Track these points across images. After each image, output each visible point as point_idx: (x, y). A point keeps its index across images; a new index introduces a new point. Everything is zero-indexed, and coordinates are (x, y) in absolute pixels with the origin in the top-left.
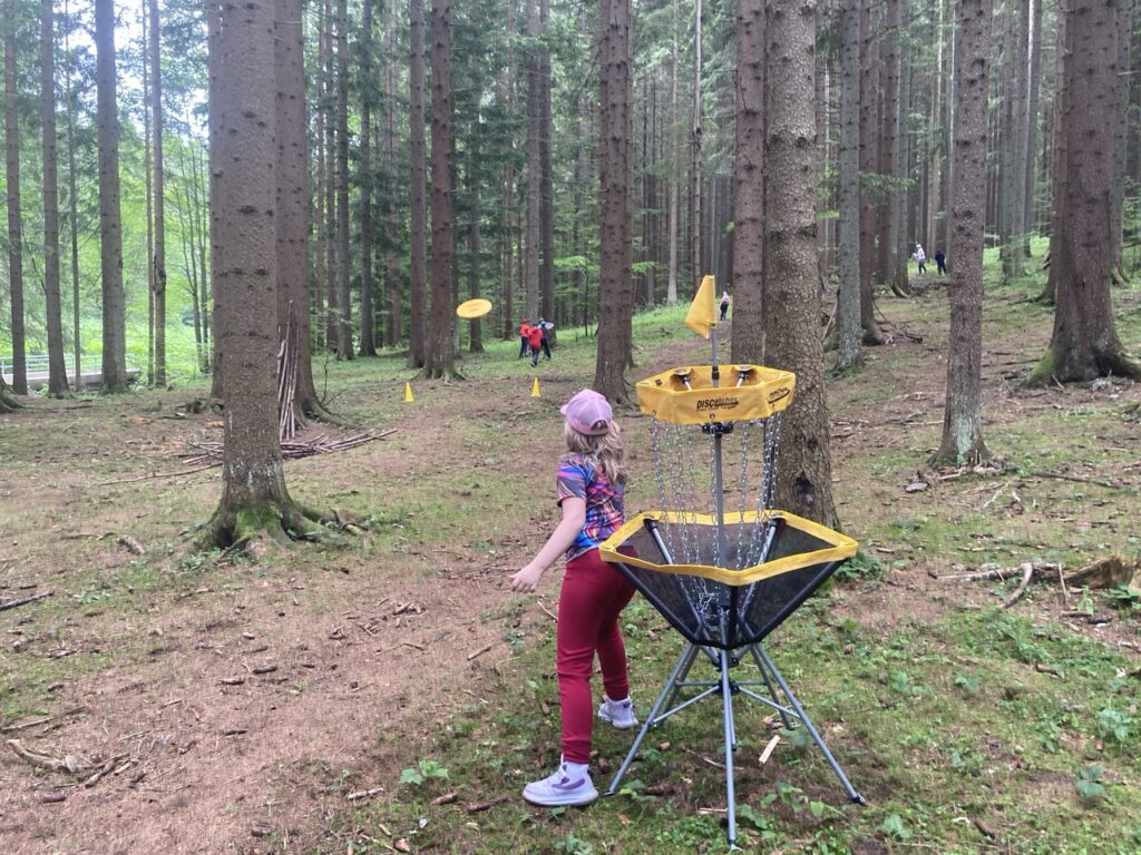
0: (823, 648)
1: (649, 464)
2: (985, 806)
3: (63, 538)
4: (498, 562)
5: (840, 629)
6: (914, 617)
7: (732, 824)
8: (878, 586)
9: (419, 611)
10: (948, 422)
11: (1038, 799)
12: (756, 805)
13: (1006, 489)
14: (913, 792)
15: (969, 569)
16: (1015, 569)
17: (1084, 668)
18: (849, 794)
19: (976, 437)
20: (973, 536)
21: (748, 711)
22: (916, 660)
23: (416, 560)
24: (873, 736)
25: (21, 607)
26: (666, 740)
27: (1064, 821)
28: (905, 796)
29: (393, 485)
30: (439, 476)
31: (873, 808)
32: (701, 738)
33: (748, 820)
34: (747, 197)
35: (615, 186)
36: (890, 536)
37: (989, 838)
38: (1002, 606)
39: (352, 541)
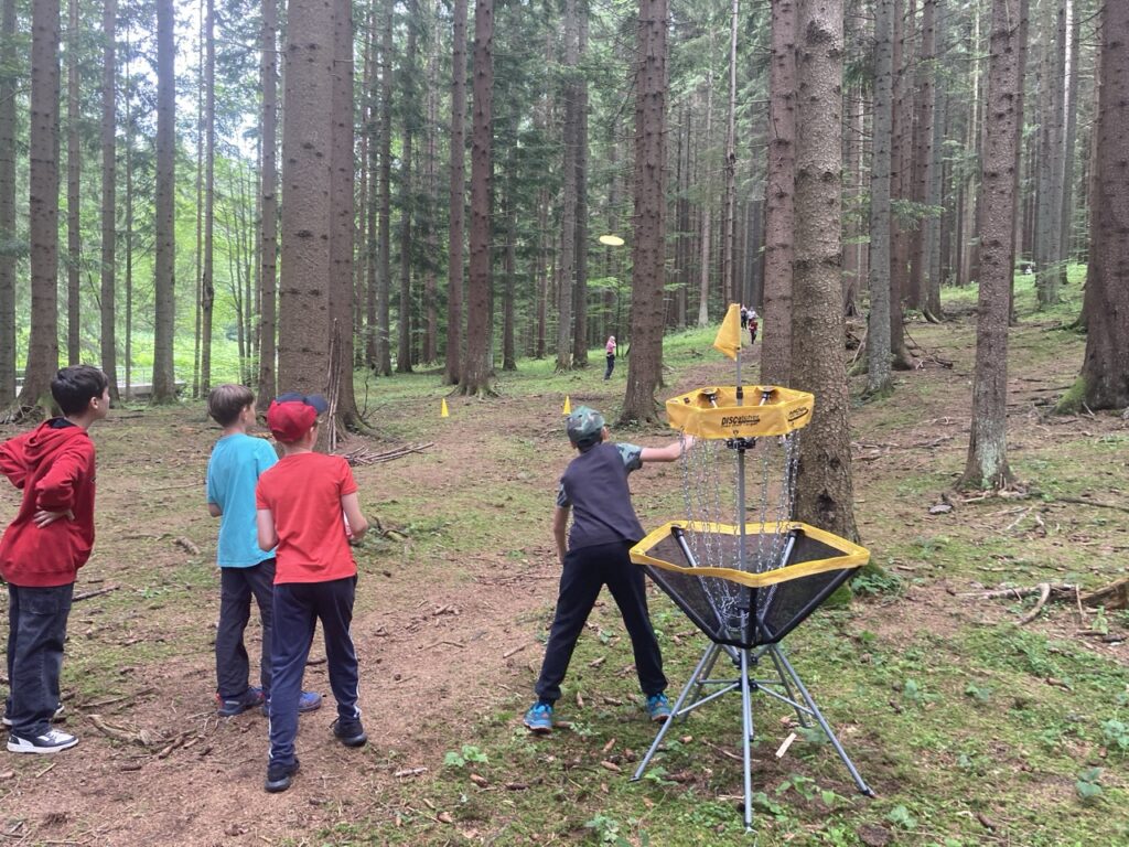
0: (841, 656)
1: (678, 482)
2: (988, 802)
3: (124, 539)
4: (531, 570)
5: (858, 640)
6: (931, 631)
7: (749, 809)
8: (897, 601)
9: (457, 612)
10: (973, 446)
11: (1039, 798)
12: (771, 794)
13: (1030, 513)
14: (920, 788)
15: (987, 588)
16: (1033, 589)
17: (1094, 683)
18: (860, 787)
19: (1000, 462)
20: (993, 557)
21: (766, 711)
22: (930, 670)
23: (453, 566)
24: (885, 737)
25: (91, 599)
26: (689, 734)
27: (1062, 818)
28: (913, 791)
29: (430, 496)
30: (474, 489)
31: (881, 800)
32: (721, 734)
33: (763, 806)
34: (778, 224)
35: (649, 211)
36: (912, 555)
37: (990, 830)
38: (1017, 623)
39: (394, 547)
